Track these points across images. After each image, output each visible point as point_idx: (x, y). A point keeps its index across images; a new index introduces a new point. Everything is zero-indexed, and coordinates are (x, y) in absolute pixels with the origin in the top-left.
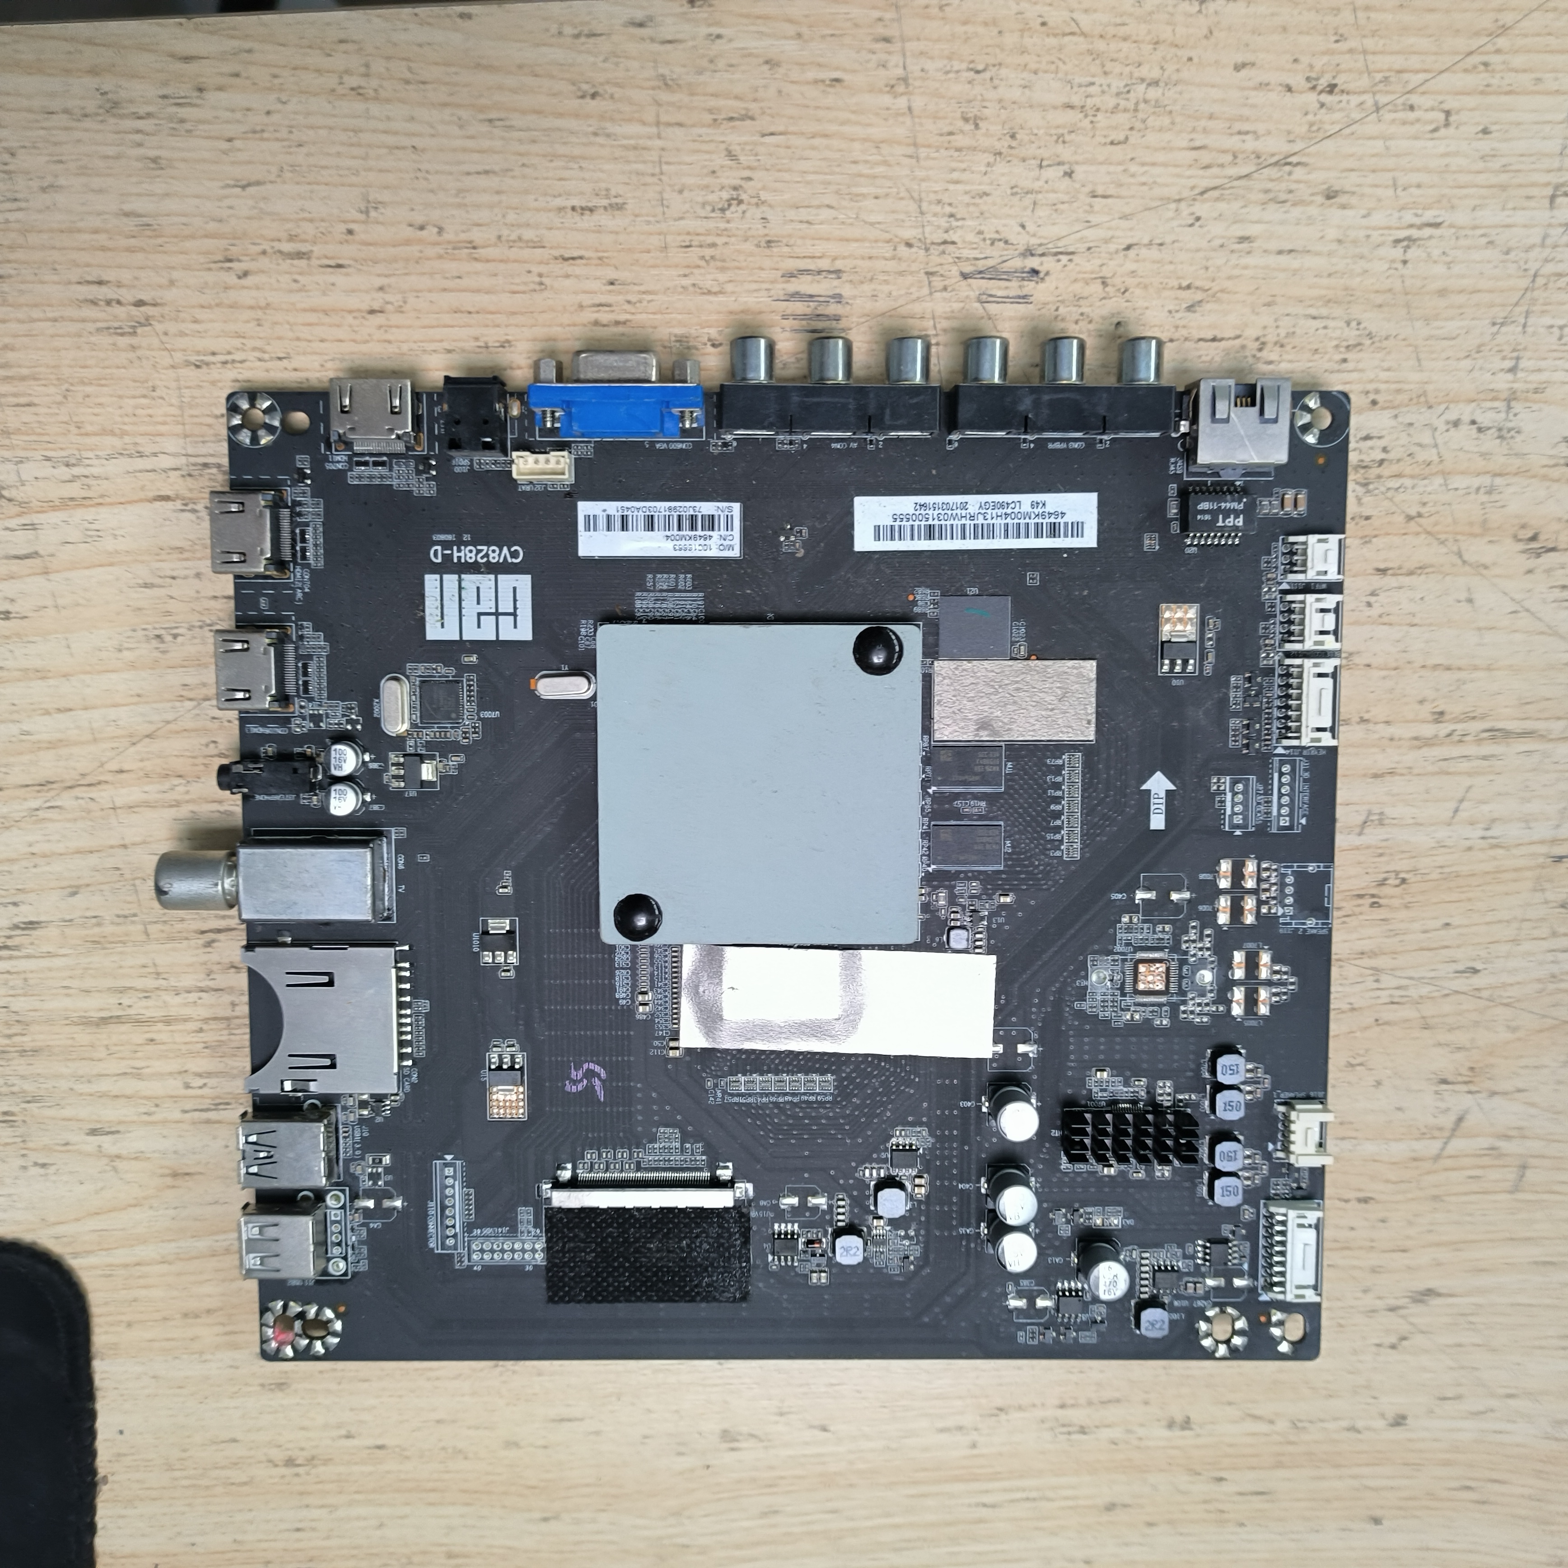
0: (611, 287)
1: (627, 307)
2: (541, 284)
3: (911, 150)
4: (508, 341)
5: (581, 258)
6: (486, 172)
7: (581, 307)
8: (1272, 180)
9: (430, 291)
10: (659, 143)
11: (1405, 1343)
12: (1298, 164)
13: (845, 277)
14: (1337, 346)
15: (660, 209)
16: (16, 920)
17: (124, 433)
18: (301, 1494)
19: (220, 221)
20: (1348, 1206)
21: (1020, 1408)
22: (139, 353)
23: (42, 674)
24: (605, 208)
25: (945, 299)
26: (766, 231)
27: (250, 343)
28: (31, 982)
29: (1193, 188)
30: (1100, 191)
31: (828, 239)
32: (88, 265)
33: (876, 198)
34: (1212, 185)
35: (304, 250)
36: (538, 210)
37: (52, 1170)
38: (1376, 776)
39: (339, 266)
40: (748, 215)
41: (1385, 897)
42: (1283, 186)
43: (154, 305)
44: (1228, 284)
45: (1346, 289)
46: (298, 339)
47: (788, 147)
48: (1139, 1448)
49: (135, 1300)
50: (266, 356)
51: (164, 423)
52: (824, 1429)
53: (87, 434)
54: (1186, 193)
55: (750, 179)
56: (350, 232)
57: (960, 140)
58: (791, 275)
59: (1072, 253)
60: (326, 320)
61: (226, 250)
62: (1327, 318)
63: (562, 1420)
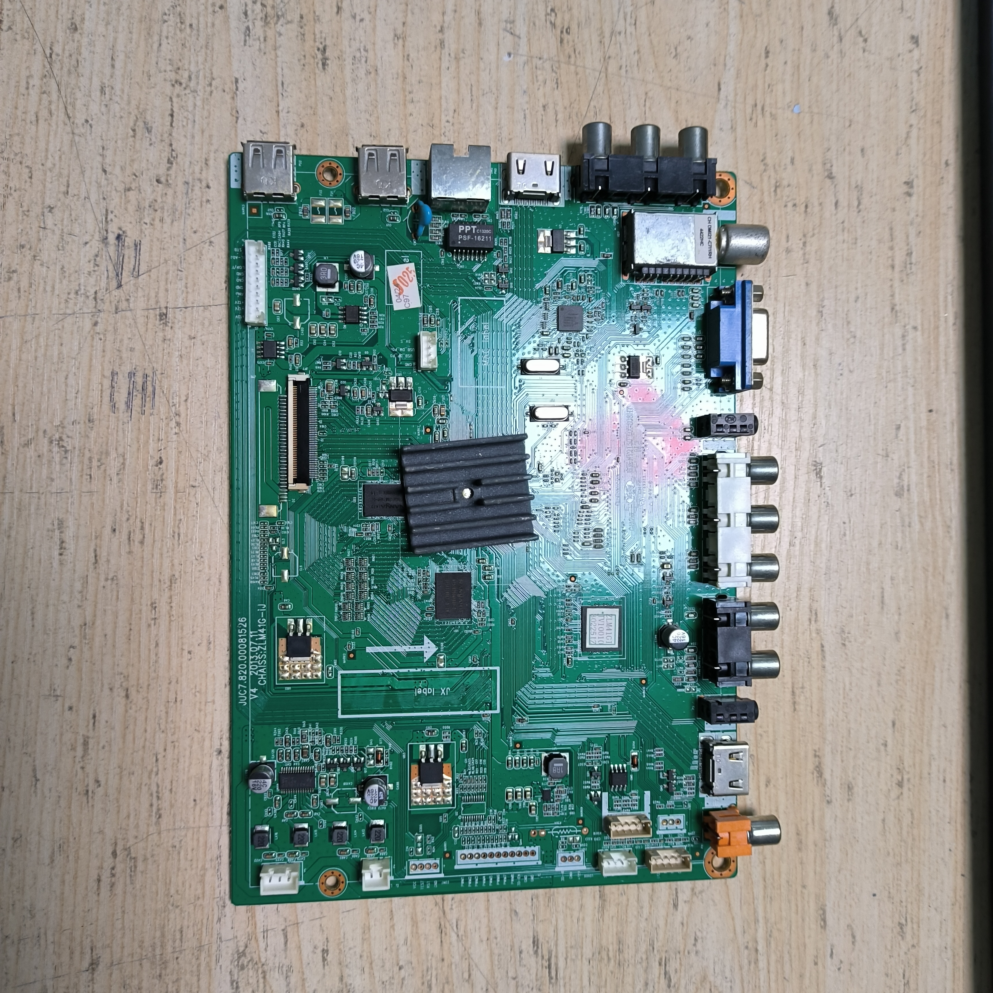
0: (117, 531)
1: (131, 521)
2: (112, 579)
3: (29, 319)
4: (152, 604)
5: (95, 551)
6: (33, 613)
7: (130, 552)
8: (62, 68)
9: (114, 656)
10: (17, 493)
11: (863, 33)
12: (51, 49)
13: (117, 369)
14: (181, 30)
15: (64, 495)
16: (531, 952)
17: (204, 868)
18: (921, 778)
19: (59, 797)
20: (770, 65)
21: (892, 296)
22: (149, 856)
23: (366, 929)
24: (61, 532)
25: (135, 301)
26: (82, 422)
27: (145, 780)
28: (573, 943)
29: (65, 124)
30: (63, 189)
31: (89, 380)
32: (86, 888)
33: (62, 345)
34: (64, 110)
35: (82, 741)
36: (61, 579)
37: (699, 934)
38: (480, 24)
39: (94, 717)
40: (70, 434)
41: (563, 23)
42: (66, 60)
43: (116, 844)
44: (134, 103)
45: (141, 22)
46: (144, 747)
47: (24, 404)
48: (923, 217)
49: (788, 882)
50: (155, 769)
51: (198, 840)
52: (898, 428)
53: (203, 893)
54: (68, 129)
55: (45, 432)
56: (71, 708)
57: (24, 284)
58: (114, 407)
59: (107, 210)
60: (131, 727)
61: (79, 794)
62: (160, 36)
63: (883, 602)
